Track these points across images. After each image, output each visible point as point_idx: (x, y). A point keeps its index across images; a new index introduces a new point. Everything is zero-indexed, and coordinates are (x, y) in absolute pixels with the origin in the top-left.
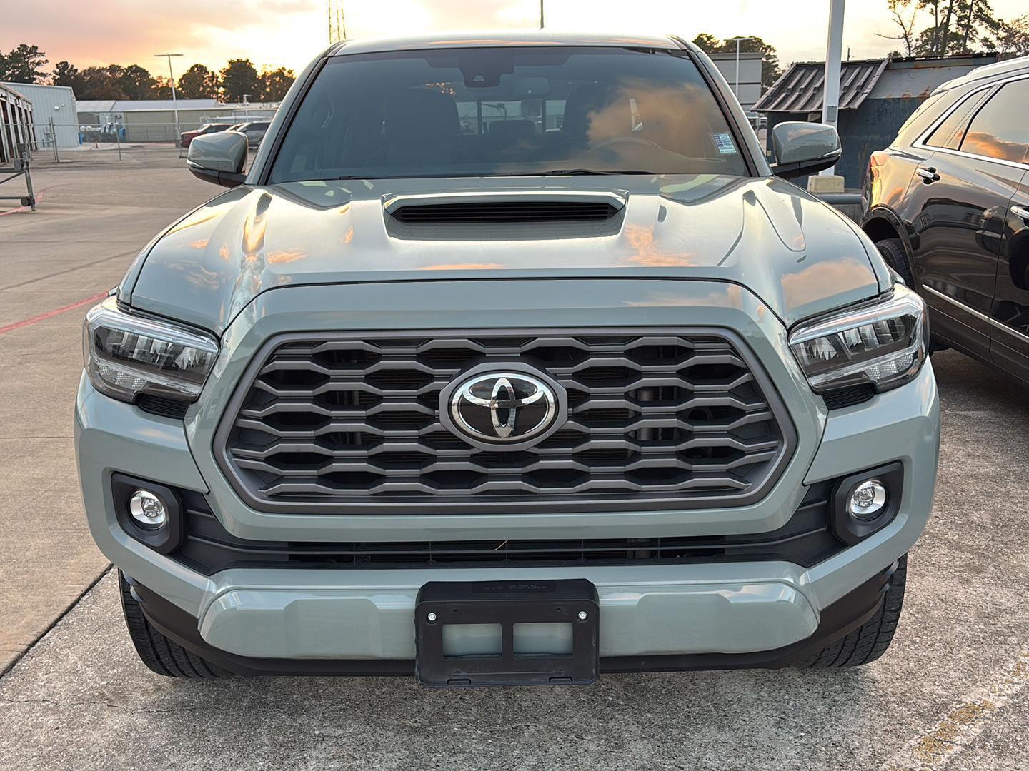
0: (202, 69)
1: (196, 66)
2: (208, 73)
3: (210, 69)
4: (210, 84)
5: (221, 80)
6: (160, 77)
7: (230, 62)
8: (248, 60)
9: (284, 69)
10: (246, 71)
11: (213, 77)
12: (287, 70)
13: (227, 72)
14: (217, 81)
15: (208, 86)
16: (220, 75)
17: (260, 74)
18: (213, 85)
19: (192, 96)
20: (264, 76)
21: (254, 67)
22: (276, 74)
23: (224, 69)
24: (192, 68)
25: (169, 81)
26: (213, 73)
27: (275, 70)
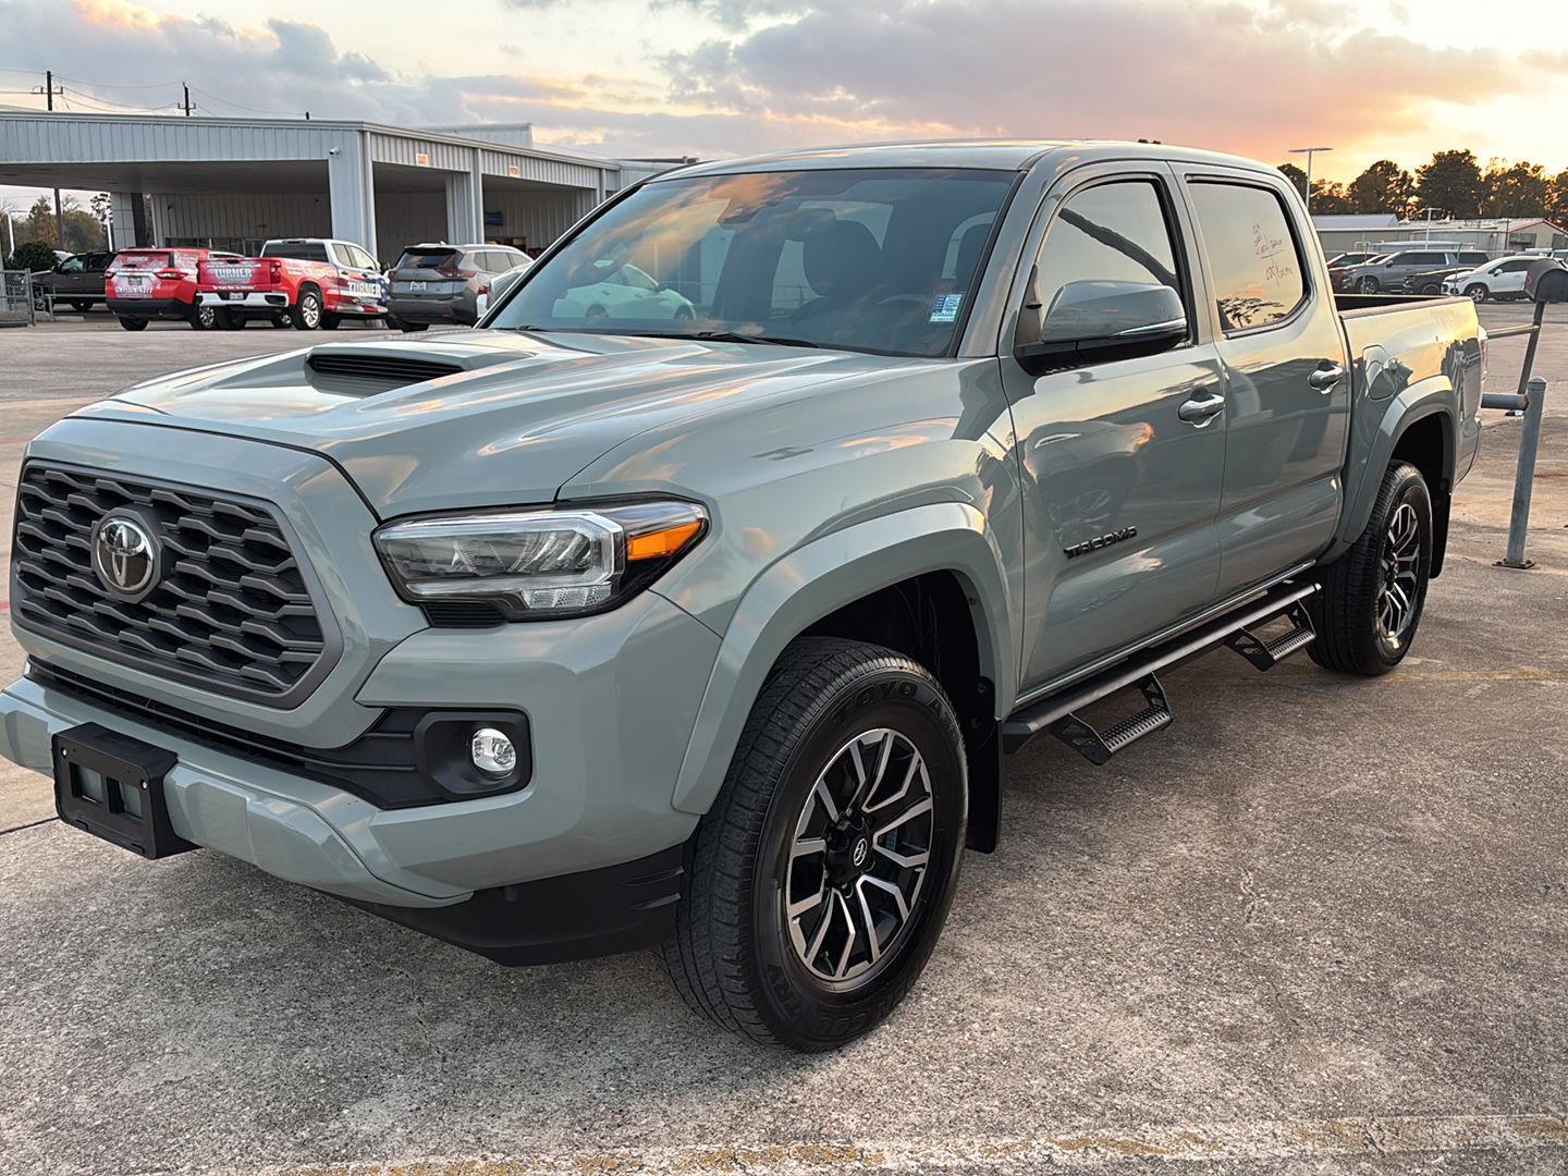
0: (1388, 168)
1: (1380, 163)
2: (1398, 173)
3: (1401, 168)
4: (1398, 191)
5: (1415, 184)
6: (1322, 182)
7: (1436, 157)
8: (1468, 152)
9: (1528, 165)
10: (1459, 170)
11: (1405, 179)
12: (1532, 167)
13: (1428, 172)
14: (1410, 186)
15: (1393, 194)
16: (1415, 176)
17: (1483, 174)
18: (1401, 193)
19: (1367, 209)
20: (1489, 177)
21: (1476, 163)
22: (1511, 174)
23: (1424, 167)
24: (1374, 167)
25: (1334, 187)
26: (1406, 173)
27: (1510, 166)
